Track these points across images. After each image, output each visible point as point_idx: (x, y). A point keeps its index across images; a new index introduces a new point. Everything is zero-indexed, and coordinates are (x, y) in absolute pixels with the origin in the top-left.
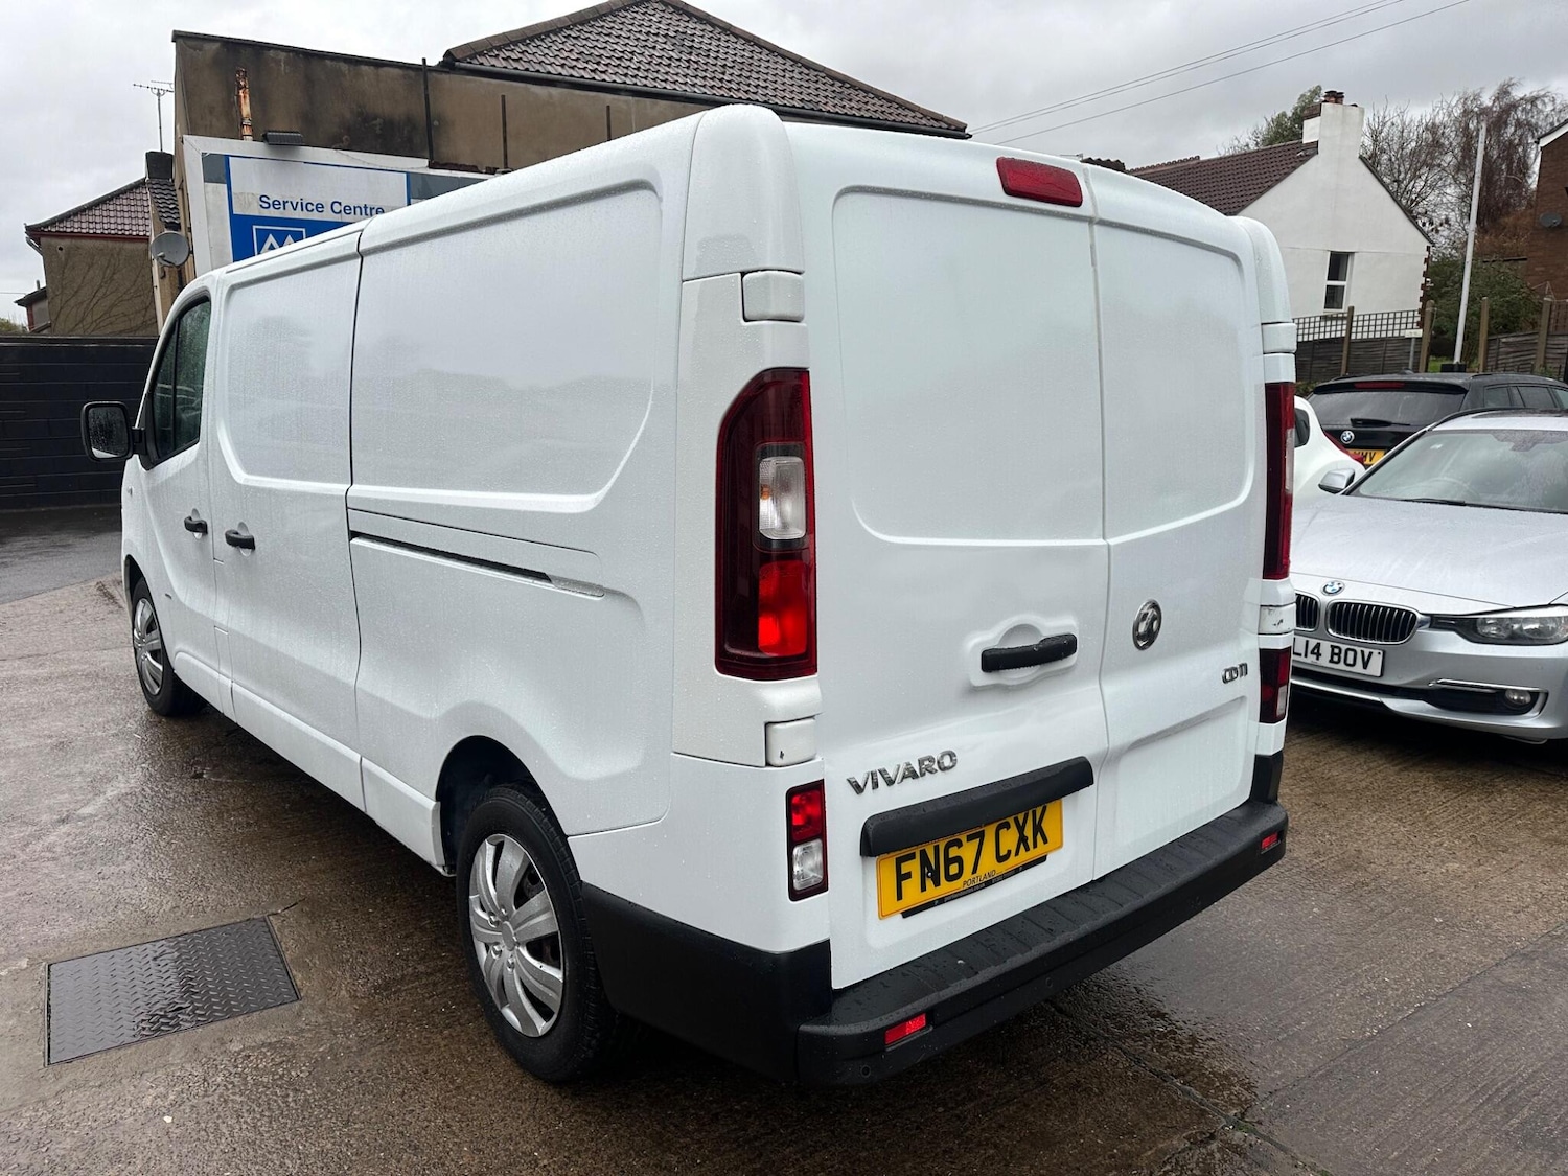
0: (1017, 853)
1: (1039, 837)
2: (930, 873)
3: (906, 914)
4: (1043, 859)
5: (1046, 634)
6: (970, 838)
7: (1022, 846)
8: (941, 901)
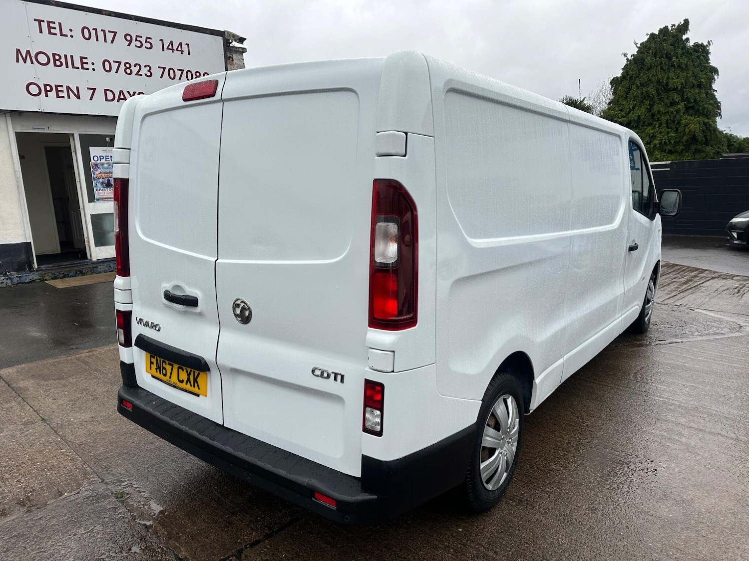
0: (186, 384)
1: (196, 384)
2: (158, 368)
3: (153, 377)
4: (198, 395)
5: (188, 293)
6: (169, 364)
7: (189, 382)
8: (161, 380)
